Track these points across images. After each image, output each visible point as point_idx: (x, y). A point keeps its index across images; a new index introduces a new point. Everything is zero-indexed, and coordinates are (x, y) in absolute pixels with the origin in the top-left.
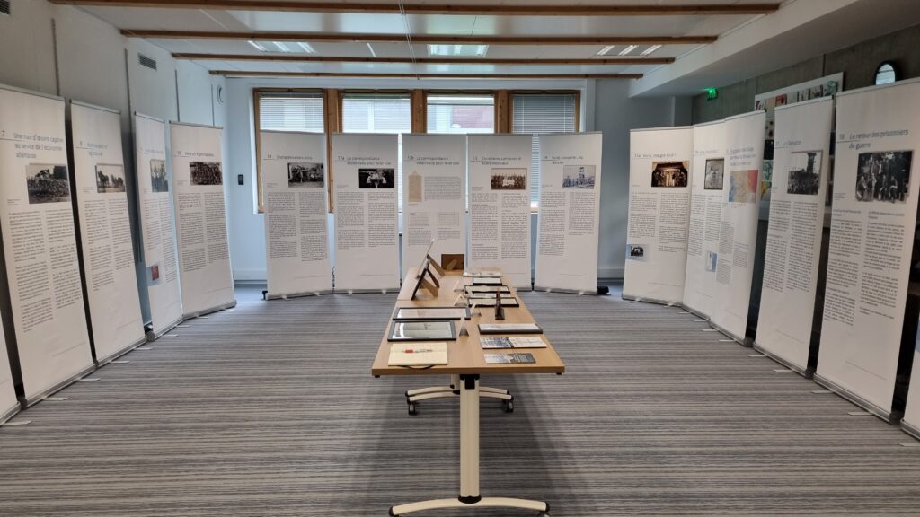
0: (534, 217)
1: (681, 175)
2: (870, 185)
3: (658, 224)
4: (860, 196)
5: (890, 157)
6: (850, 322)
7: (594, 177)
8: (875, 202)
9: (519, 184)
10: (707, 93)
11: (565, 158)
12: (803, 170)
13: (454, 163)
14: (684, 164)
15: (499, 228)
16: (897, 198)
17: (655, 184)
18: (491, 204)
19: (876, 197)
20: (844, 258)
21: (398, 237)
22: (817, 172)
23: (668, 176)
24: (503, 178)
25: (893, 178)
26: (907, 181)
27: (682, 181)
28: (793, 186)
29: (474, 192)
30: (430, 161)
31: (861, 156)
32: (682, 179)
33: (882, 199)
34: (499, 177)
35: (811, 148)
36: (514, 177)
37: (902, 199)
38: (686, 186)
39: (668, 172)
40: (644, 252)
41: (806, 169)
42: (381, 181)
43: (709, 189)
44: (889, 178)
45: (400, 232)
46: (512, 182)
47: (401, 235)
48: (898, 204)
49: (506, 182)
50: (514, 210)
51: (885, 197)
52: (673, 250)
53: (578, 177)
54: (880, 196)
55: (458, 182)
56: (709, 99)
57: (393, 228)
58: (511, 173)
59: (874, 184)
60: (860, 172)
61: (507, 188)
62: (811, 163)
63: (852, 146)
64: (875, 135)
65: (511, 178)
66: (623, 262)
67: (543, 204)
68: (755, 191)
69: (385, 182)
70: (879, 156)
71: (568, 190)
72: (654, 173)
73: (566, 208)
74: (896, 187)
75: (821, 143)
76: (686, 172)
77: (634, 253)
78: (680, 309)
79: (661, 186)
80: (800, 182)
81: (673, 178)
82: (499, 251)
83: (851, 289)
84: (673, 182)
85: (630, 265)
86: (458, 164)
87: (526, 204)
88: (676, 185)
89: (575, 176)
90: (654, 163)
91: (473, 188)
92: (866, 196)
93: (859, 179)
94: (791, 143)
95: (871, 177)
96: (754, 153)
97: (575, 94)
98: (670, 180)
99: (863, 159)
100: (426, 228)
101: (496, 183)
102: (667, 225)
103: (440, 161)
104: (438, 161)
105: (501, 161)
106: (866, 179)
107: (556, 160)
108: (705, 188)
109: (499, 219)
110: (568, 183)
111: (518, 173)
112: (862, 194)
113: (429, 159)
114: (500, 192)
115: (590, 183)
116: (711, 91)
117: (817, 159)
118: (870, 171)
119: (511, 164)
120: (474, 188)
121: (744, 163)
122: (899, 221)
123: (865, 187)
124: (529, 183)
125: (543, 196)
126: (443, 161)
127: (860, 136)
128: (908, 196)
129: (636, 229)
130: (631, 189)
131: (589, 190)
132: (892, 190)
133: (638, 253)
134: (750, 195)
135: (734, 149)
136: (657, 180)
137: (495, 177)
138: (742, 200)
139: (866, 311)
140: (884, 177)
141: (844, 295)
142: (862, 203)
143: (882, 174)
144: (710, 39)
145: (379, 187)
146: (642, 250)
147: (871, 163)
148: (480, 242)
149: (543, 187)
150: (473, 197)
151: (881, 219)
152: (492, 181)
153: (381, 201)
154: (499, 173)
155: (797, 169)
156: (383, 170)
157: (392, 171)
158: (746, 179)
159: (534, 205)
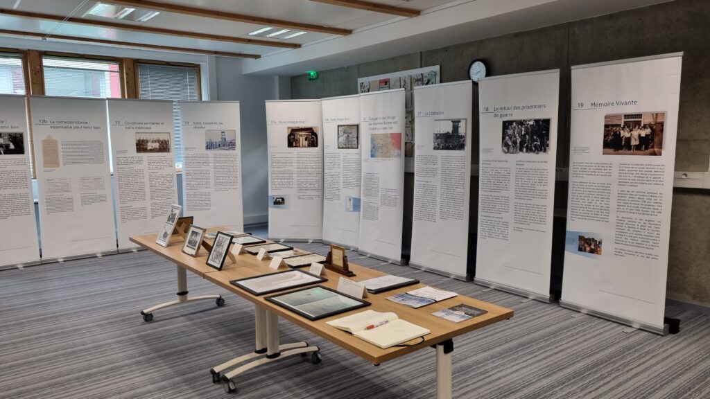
0: (179, 177)
1: (312, 138)
2: (515, 143)
3: (295, 177)
4: (506, 150)
5: (531, 123)
6: (505, 238)
7: (235, 140)
8: (521, 154)
9: (164, 147)
10: (309, 74)
11: (206, 123)
12: (448, 133)
13: (95, 128)
14: (314, 129)
15: (147, 190)
16: (541, 150)
17: (290, 145)
18: (136, 167)
19: (521, 150)
20: (497, 194)
21: (34, 205)
22: (463, 134)
23: (301, 139)
24: (147, 142)
25: (535, 137)
26: (548, 139)
27: (313, 142)
28: (438, 145)
29: (119, 156)
30: (66, 125)
31: (504, 123)
32: (313, 141)
33: (527, 151)
34: (143, 141)
35: (456, 117)
36: (158, 141)
37: (545, 151)
38: (317, 146)
39: (301, 135)
40: (285, 201)
41: (451, 132)
42: (7, 146)
43: (343, 148)
44: (532, 138)
45: (35, 200)
46: (157, 145)
47: (36, 203)
48: (541, 154)
49: (150, 146)
50: (160, 172)
51: (529, 150)
52: (310, 198)
53: (220, 140)
54: (525, 150)
55: (101, 146)
56: (310, 79)
57: (26, 197)
58: (155, 137)
59: (518, 142)
60: (504, 134)
61: (151, 151)
62: (456, 128)
63: (496, 116)
64: (516, 108)
65: (155, 142)
66: (267, 210)
67: (187, 165)
68: (400, 149)
69: (12, 147)
70: (521, 123)
71: (211, 152)
72: (289, 136)
73: (211, 168)
74: (539, 143)
75: (465, 113)
76: (316, 136)
77: (276, 203)
78: (321, 245)
79: (296, 146)
80: (446, 142)
81: (306, 139)
82: (149, 210)
83: (504, 215)
84: (306, 143)
85: (273, 213)
86: (99, 128)
87: (172, 166)
88: (309, 146)
89: (217, 139)
90: (288, 128)
91: (116, 152)
92: (511, 149)
93: (504, 138)
94: (434, 113)
95: (515, 137)
96: (395, 120)
97: (195, 68)
98: (303, 141)
99: (506, 125)
100: (66, 195)
101: (141, 147)
102: (303, 178)
103: (78, 125)
104: (76, 125)
105: (144, 126)
106: (510, 138)
107: (197, 126)
108: (339, 148)
109: (147, 181)
110: (210, 146)
111: (162, 137)
112: (508, 149)
113: (65, 122)
114: (145, 155)
115: (232, 145)
116: (312, 73)
117: (462, 124)
118: (514, 133)
119: (154, 129)
120: (118, 152)
121: (384, 128)
122: (542, 166)
123: (510, 144)
124: (172, 146)
125: (187, 157)
126: (82, 125)
127: (502, 109)
128: (549, 149)
129: (276, 183)
130: (270, 150)
131: (231, 152)
132: (535, 146)
133: (279, 202)
134: (396, 152)
135: (371, 117)
136: (292, 141)
137: (139, 141)
138: (386, 155)
139: (519, 230)
140: (527, 137)
141: (498, 220)
142: (508, 155)
143: (525, 135)
144: (347, 32)
145: (5, 153)
146: (283, 199)
147: (515, 127)
148: (129, 204)
149: (186, 149)
150: (117, 161)
151: (527, 165)
152: (137, 145)
153: (9, 168)
154: (143, 137)
155: (442, 132)
156: (10, 135)
157: (21, 135)
158: (389, 140)
159: (179, 166)
